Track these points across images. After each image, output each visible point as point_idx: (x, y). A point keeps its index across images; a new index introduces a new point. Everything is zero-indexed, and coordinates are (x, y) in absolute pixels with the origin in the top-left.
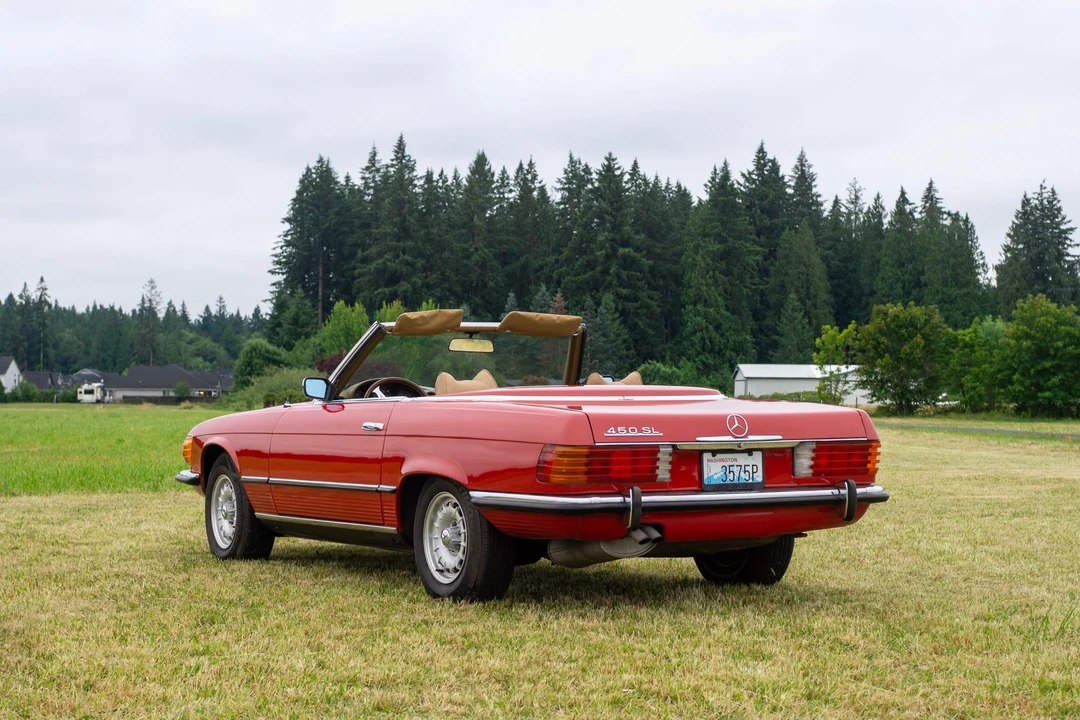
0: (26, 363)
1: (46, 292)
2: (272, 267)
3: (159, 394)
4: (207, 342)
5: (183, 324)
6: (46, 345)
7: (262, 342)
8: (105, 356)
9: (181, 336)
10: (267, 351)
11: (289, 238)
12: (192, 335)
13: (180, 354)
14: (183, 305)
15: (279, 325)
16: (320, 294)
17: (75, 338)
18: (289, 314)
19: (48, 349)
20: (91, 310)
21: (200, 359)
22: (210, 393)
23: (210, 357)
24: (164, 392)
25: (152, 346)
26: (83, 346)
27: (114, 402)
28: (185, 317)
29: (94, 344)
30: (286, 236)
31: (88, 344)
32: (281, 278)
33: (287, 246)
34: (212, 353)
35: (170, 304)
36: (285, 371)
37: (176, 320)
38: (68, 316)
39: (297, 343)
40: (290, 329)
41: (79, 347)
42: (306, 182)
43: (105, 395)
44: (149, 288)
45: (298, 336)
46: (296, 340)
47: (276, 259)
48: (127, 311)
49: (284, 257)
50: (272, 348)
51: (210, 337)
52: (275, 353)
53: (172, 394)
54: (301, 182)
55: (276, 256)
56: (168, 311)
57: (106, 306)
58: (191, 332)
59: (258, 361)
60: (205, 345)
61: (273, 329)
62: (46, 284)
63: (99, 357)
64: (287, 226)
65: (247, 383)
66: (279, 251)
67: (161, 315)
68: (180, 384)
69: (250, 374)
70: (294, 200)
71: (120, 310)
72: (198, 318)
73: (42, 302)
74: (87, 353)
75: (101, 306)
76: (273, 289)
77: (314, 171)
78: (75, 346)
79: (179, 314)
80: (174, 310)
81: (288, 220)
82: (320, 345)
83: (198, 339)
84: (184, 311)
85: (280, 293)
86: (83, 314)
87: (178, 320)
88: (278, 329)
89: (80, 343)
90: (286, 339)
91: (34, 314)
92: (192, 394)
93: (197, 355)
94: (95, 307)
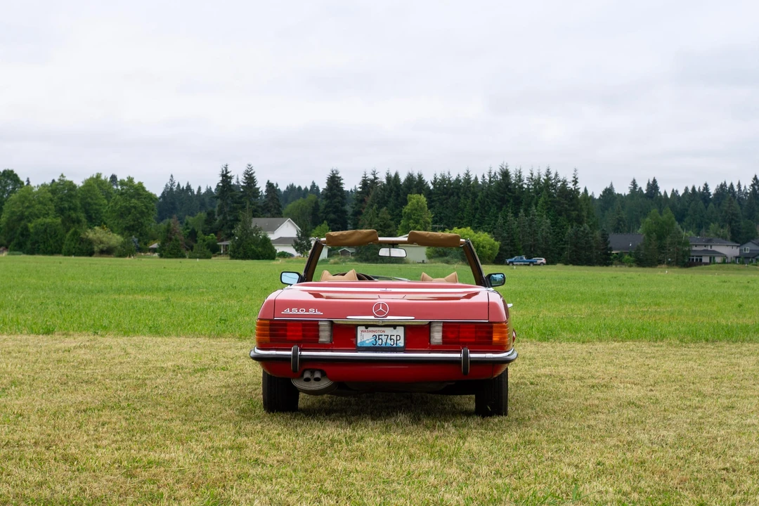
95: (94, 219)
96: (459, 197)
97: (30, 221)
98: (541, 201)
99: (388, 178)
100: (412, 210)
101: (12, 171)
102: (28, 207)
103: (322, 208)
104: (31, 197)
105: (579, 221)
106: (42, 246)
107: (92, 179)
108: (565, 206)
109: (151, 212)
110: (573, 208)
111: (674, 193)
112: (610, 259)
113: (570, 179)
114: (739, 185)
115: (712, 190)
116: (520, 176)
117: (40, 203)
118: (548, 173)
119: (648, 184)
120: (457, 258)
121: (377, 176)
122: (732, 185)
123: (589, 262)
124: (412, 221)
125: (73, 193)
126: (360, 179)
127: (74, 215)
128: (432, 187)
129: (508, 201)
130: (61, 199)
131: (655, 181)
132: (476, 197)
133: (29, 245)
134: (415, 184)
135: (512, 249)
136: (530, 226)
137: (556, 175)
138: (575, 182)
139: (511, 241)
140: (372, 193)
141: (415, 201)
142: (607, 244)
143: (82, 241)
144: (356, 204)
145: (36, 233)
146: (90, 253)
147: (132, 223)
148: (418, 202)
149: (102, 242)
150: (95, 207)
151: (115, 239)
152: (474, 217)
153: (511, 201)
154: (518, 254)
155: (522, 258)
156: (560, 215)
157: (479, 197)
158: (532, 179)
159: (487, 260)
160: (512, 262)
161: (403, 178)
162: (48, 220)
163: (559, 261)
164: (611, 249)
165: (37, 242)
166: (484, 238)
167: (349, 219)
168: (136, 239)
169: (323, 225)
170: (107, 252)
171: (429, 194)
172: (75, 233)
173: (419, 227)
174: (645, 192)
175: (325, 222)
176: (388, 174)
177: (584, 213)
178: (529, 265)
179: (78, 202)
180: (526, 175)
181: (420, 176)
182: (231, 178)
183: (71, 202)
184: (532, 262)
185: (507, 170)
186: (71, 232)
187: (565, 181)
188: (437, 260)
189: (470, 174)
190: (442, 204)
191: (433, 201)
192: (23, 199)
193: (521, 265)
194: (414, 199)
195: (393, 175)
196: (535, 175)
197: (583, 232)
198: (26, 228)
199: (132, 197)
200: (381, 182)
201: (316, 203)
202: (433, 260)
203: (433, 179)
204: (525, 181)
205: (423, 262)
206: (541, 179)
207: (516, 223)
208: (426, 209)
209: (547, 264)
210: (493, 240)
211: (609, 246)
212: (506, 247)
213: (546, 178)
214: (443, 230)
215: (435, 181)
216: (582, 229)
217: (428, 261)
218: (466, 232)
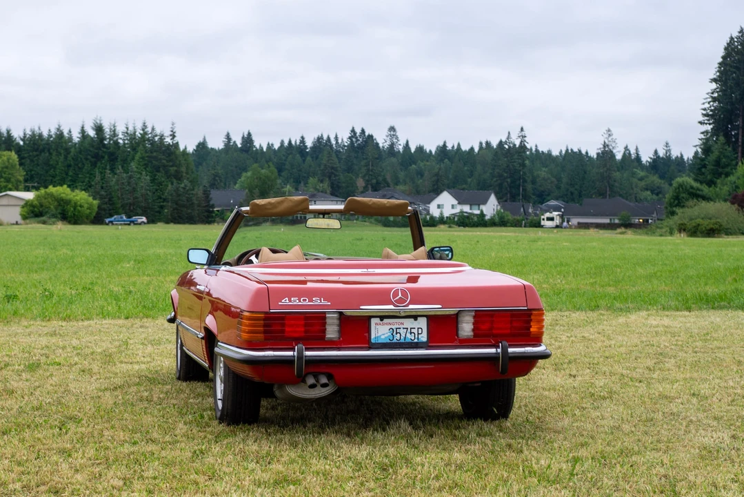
0: (509, 195)
1: (526, 139)
2: (701, 118)
3: (606, 221)
4: (655, 179)
5: (636, 164)
6: (525, 181)
7: (687, 180)
8: (572, 189)
9: (634, 174)
10: (692, 187)
11: (716, 95)
12: (642, 174)
13: (632, 189)
14: (637, 149)
15: (705, 166)
16: (740, 140)
17: (550, 176)
18: (713, 157)
19: (526, 184)
20: (564, 152)
21: (649, 193)
22: (647, 221)
23: (656, 191)
24: (611, 220)
25: (608, 182)
26: (556, 182)
27: (570, 227)
28: (638, 158)
29: (565, 180)
30: (712, 93)
31: (559, 180)
32: (709, 128)
33: (713, 101)
34: (658, 187)
35: (626, 148)
36: (704, 204)
37: (631, 161)
38: (544, 158)
39: (718, 181)
40: (712, 170)
41: (552, 182)
42: (730, 49)
43: (563, 221)
44: (607, 136)
45: (720, 175)
46: (717, 178)
47: (704, 112)
48: (593, 154)
49: (711, 111)
50: (696, 185)
51: (657, 175)
52: (698, 189)
53: (617, 221)
54: (726, 49)
55: (705, 109)
56: (624, 154)
57: (575, 150)
58: (642, 171)
59: (684, 195)
60: (653, 182)
61: (699, 169)
62: (526, 132)
63: (567, 190)
64: (714, 86)
65: (673, 213)
66: (707, 106)
67: (619, 157)
68: (624, 213)
69: (676, 206)
70: (720, 64)
71: (587, 153)
72: (649, 160)
73: (523, 147)
74: (559, 188)
75: (572, 150)
76: (702, 136)
77: (736, 40)
78: (549, 181)
79: (633, 156)
80: (630, 154)
81: (714, 80)
82: (735, 182)
83: (647, 177)
84: (638, 154)
85: (707, 140)
86: (557, 156)
87: (632, 161)
88: (703, 170)
89: (554, 179)
90: (709, 177)
91: (516, 157)
92: (633, 222)
93: (647, 189)
94: (567, 150)
96: (50, 154)
98: (137, 157)
100: (2, 168)
105: (179, 177)
108: (164, 161)
110: (171, 164)
111: (270, 147)
112: (212, 217)
113: (167, 133)
114: (336, 138)
115: (309, 144)
116: (114, 131)
118: (144, 126)
119: (243, 138)
120: (56, 217)
122: (329, 138)
123: (190, 220)
128: (22, 143)
129: (103, 157)
131: (249, 134)
132: (69, 153)
134: (4, 140)
135: (111, 207)
136: (129, 183)
137: (153, 129)
138: (173, 136)
139: (110, 200)
141: (5, 158)
142: (209, 201)
148: (8, 159)
152: (67, 174)
153: (106, 157)
154: (118, 213)
155: (122, 218)
156: (158, 171)
157: (72, 154)
158: (127, 133)
159: (86, 220)
160: (111, 222)
163: (160, 220)
164: (213, 206)
166: (81, 197)
171: (19, 150)
173: (10, 186)
174: (239, 146)
177: (183, 169)
178: (129, 224)
180: (120, 129)
181: (8, 132)
184: (133, 222)
185: (101, 124)
187: (163, 136)
188: (33, 220)
189: (61, 128)
190: (32, 161)
191: (23, 158)
193: (121, 224)
194: (4, 156)
196: (131, 129)
197: (184, 188)
202: (28, 221)
203: (22, 135)
204: (121, 136)
205: (17, 223)
206: (137, 133)
207: (114, 180)
208: (18, 167)
209: (148, 222)
210: (91, 199)
211: (211, 203)
212: (105, 206)
213: (142, 132)
214: (37, 189)
215: (25, 137)
216: (183, 185)
217: (22, 222)
218: (62, 191)
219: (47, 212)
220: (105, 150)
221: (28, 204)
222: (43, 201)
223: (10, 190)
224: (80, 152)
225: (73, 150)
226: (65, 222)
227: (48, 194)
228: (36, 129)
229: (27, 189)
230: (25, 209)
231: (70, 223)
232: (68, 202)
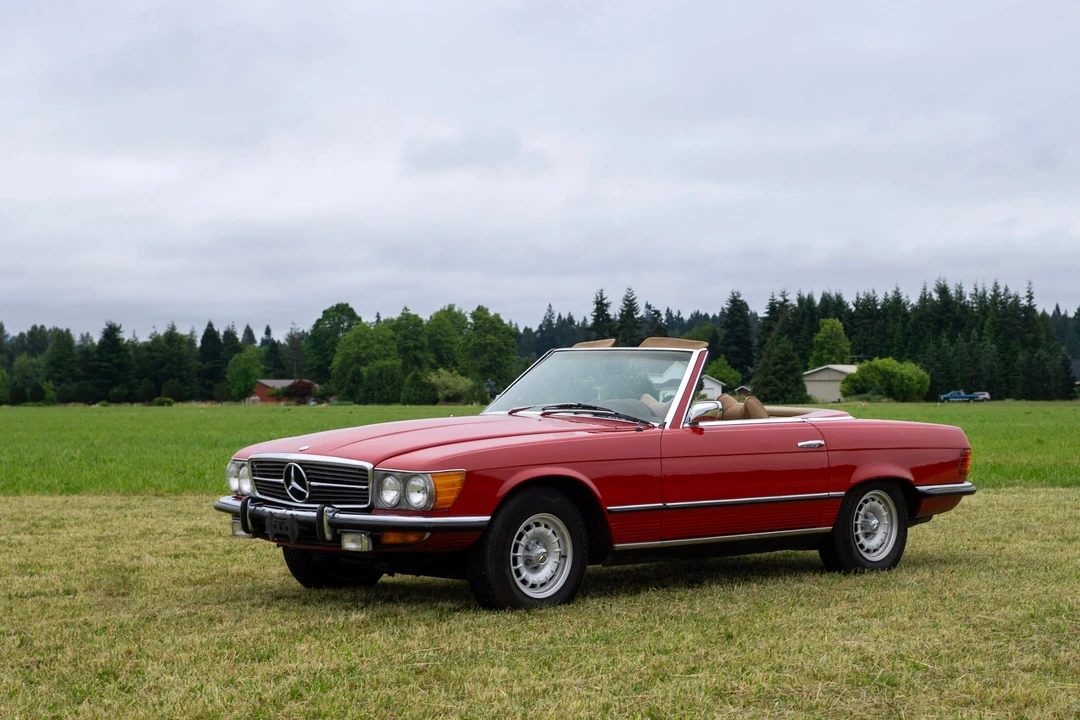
95: (444, 360)
96: (887, 321)
97: (365, 365)
98: (987, 323)
99: (801, 300)
100: (825, 338)
101: (347, 305)
102: (365, 348)
103: (721, 337)
104: (368, 335)
105: (1036, 344)
106: (376, 394)
107: (443, 311)
108: (1018, 327)
109: (510, 349)
110: (1027, 330)
112: (1074, 392)
113: (1023, 294)
116: (961, 292)
117: (380, 342)
118: (996, 287)
120: (881, 394)
121: (787, 298)
123: (1046, 396)
124: (825, 351)
125: (419, 329)
126: (767, 302)
127: (420, 356)
128: (854, 309)
129: (948, 324)
130: (405, 337)
132: (908, 320)
133: (361, 393)
134: (833, 306)
135: (948, 382)
136: (970, 353)
137: (1006, 290)
138: (1030, 297)
139: (947, 373)
140: (781, 320)
141: (828, 327)
142: (1069, 373)
143: (424, 386)
144: (762, 333)
145: (370, 379)
146: (434, 401)
147: (488, 363)
148: (832, 328)
149: (447, 388)
150: (446, 345)
151: (464, 383)
152: (906, 344)
153: (951, 324)
154: (956, 388)
155: (959, 394)
156: (1013, 339)
157: (912, 321)
158: (976, 295)
159: (917, 397)
160: (947, 399)
161: (817, 300)
162: (387, 363)
163: (1008, 397)
164: (1075, 379)
165: (370, 389)
166: (910, 370)
167: (754, 351)
168: (493, 383)
169: (719, 360)
170: (454, 399)
171: (849, 318)
172: (416, 378)
173: (833, 359)
175: (722, 355)
176: (799, 295)
177: (1043, 336)
178: (968, 401)
179: (425, 340)
180: (968, 291)
181: (839, 297)
182: (607, 305)
183: (417, 340)
184: (972, 398)
185: (945, 286)
186: (410, 376)
187: (1017, 297)
188: (854, 397)
189: (900, 291)
190: (866, 329)
191: (856, 326)
192: (358, 338)
193: (958, 401)
194: (827, 324)
195: (806, 296)
196: (980, 290)
197: (1038, 359)
198: (358, 374)
199: (487, 332)
200: (792, 305)
201: (715, 332)
202: (848, 398)
203: (855, 300)
204: (968, 298)
205: (839, 401)
206: (987, 295)
207: (952, 349)
208: (843, 336)
209: (992, 399)
210: (922, 372)
211: (1072, 375)
212: (939, 380)
213: (993, 293)
214: (861, 361)
215: (858, 302)
216: (1037, 355)
217: (842, 399)
218: (888, 363)
219: (871, 388)
220: (950, 315)
221: (849, 378)
222: (867, 375)
223: (834, 363)
224: (921, 318)
225: (912, 316)
226: (891, 399)
227: (872, 368)
228: (871, 293)
229: (852, 363)
230: (846, 385)
231: (897, 399)
232: (893, 375)
